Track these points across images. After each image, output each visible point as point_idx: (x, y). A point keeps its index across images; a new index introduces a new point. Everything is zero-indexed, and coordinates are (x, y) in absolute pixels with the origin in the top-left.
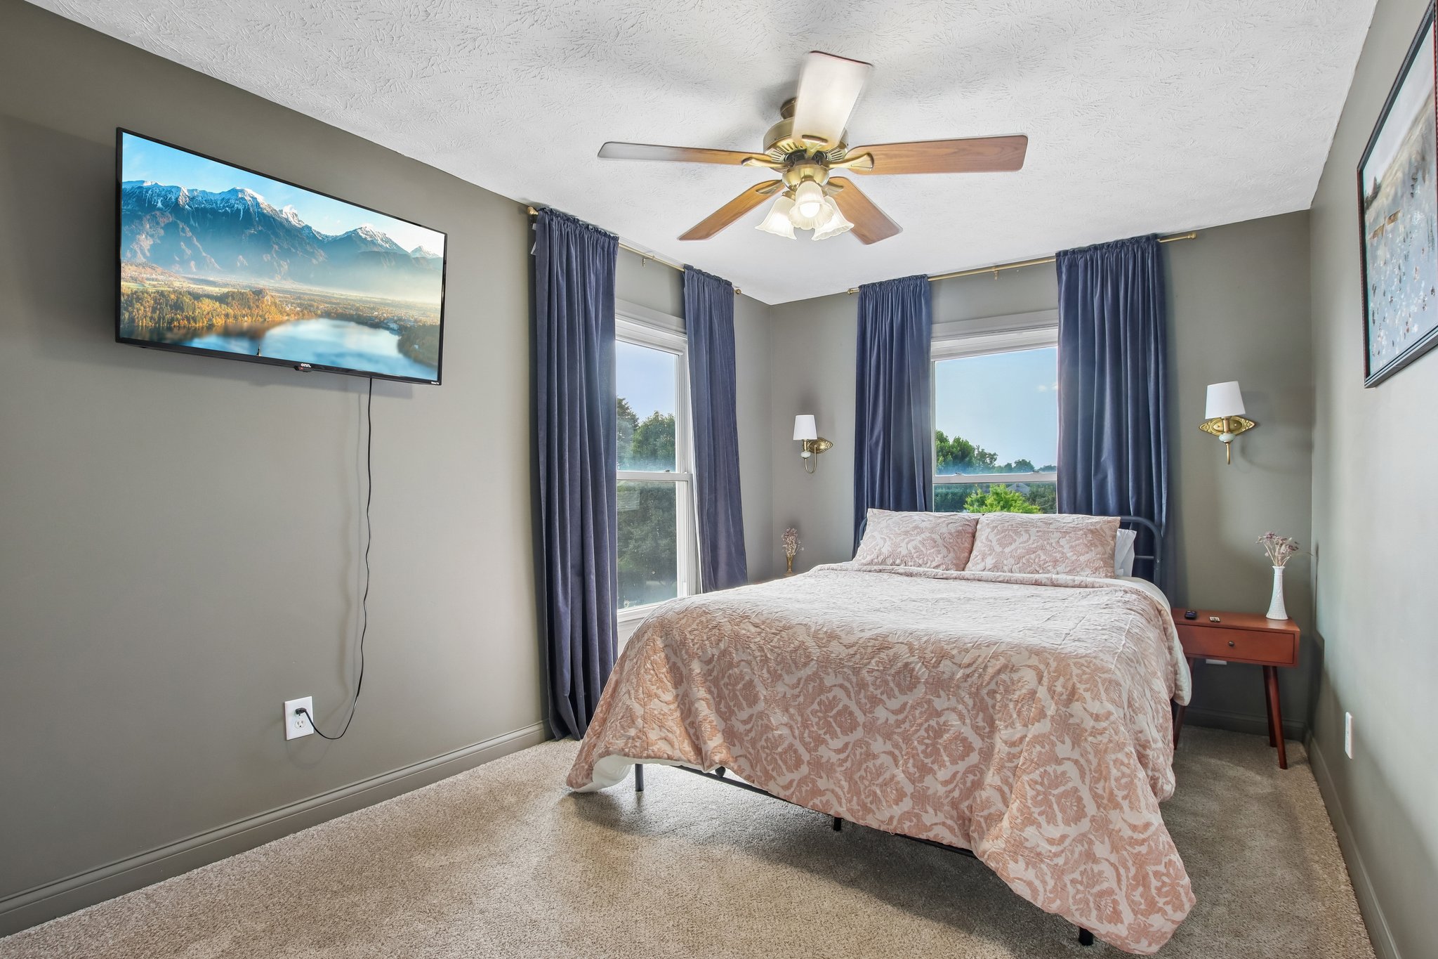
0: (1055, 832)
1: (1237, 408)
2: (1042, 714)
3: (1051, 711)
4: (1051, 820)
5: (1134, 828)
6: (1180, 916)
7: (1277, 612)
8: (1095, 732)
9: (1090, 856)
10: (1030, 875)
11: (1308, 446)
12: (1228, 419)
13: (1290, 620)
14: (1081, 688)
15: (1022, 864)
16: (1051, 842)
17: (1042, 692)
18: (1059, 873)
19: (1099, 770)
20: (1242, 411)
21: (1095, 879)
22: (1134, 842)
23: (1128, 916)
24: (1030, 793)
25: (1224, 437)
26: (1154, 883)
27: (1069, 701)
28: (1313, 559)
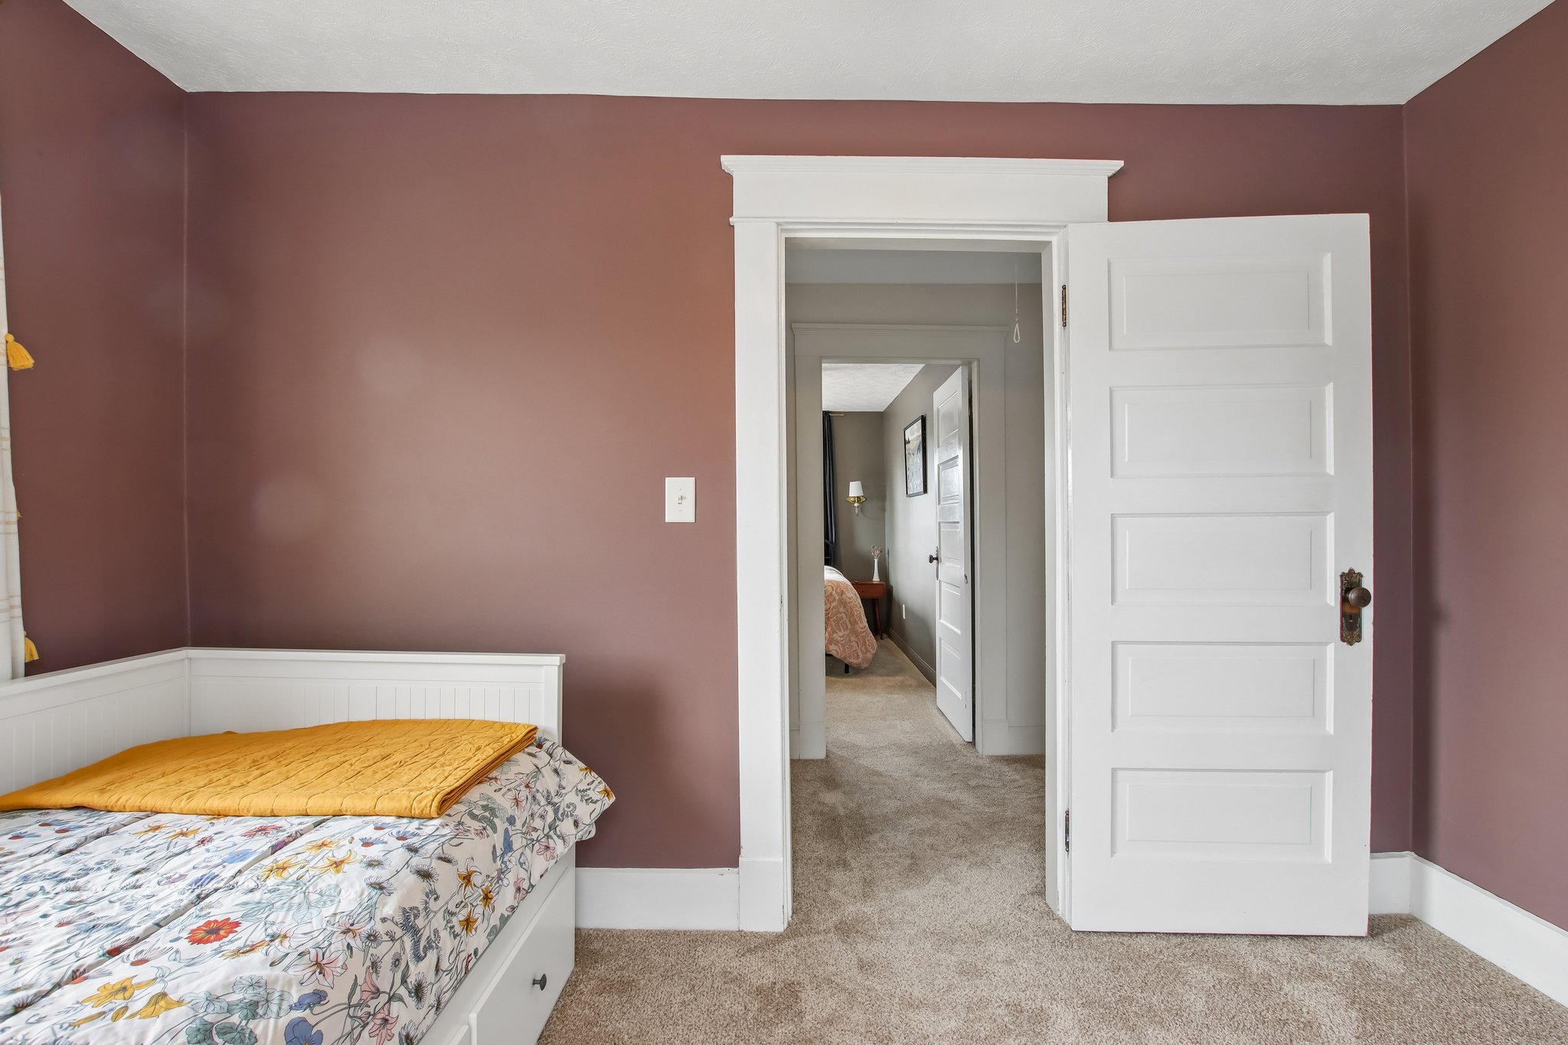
0: (841, 634)
1: (860, 493)
2: (835, 600)
3: (837, 598)
4: (840, 631)
5: (862, 628)
6: (874, 652)
7: (876, 579)
8: (850, 603)
9: (850, 641)
10: (836, 648)
11: (884, 510)
12: (858, 497)
13: (880, 581)
14: (844, 590)
15: (833, 645)
16: (840, 637)
17: (834, 593)
18: (843, 645)
19: (851, 614)
20: (862, 495)
21: (852, 647)
22: (862, 633)
23: (861, 656)
24: (834, 624)
25: (856, 505)
26: (868, 643)
27: (842, 594)
28: (887, 555)
